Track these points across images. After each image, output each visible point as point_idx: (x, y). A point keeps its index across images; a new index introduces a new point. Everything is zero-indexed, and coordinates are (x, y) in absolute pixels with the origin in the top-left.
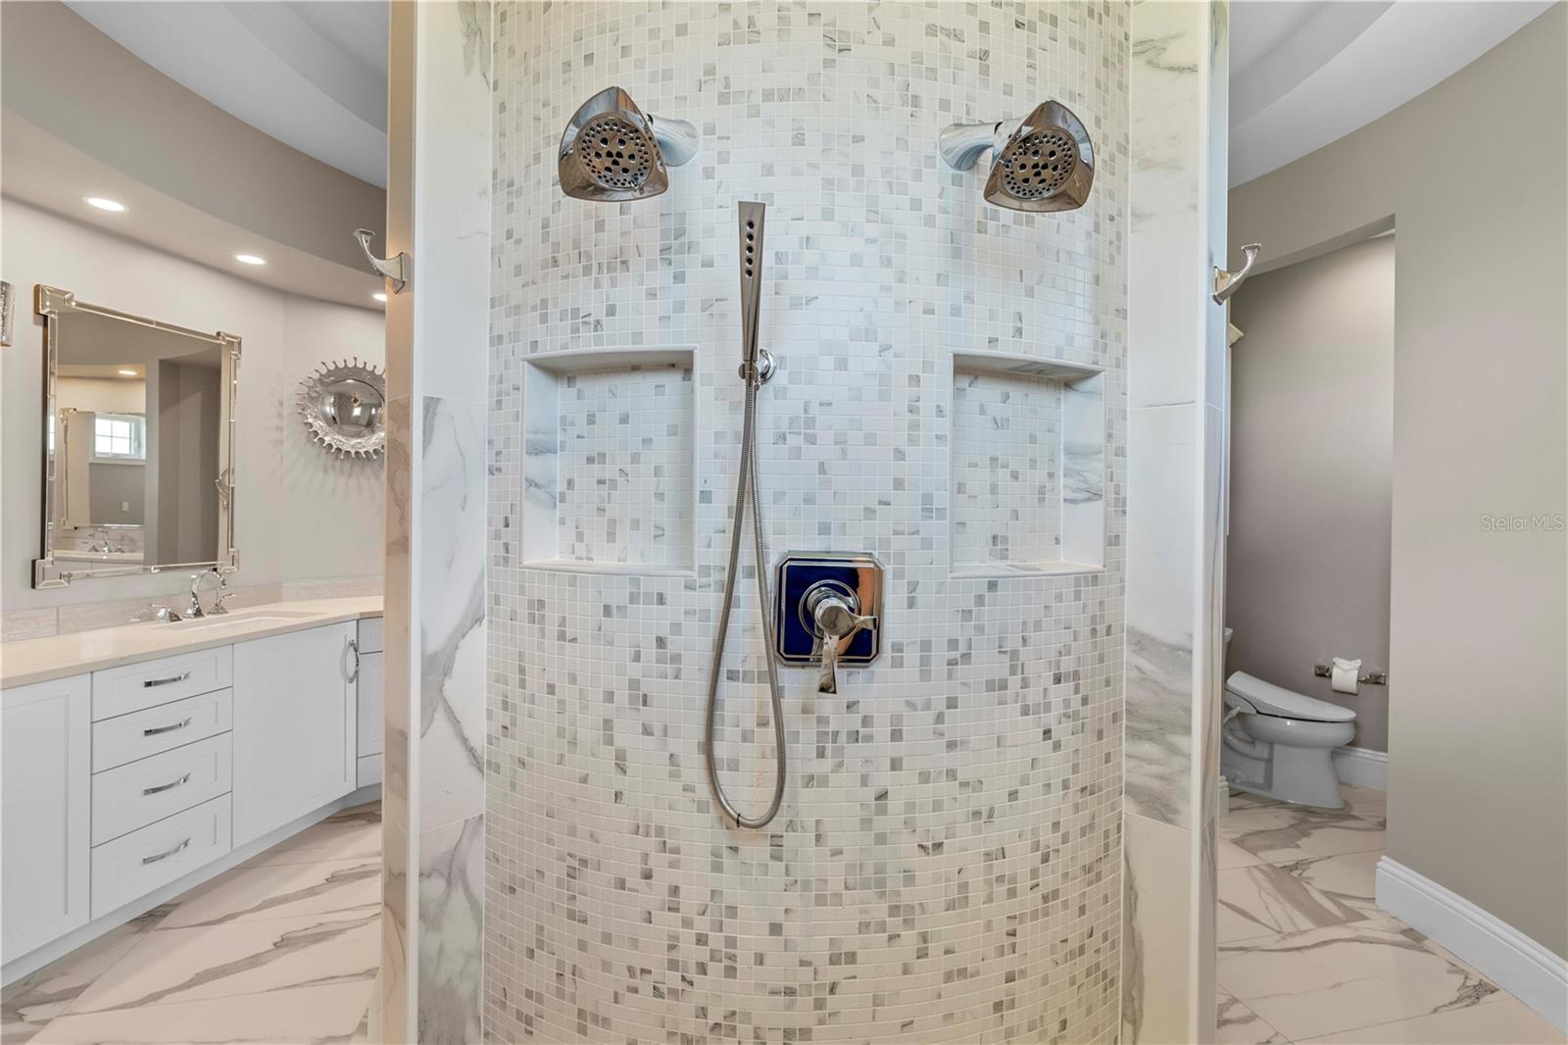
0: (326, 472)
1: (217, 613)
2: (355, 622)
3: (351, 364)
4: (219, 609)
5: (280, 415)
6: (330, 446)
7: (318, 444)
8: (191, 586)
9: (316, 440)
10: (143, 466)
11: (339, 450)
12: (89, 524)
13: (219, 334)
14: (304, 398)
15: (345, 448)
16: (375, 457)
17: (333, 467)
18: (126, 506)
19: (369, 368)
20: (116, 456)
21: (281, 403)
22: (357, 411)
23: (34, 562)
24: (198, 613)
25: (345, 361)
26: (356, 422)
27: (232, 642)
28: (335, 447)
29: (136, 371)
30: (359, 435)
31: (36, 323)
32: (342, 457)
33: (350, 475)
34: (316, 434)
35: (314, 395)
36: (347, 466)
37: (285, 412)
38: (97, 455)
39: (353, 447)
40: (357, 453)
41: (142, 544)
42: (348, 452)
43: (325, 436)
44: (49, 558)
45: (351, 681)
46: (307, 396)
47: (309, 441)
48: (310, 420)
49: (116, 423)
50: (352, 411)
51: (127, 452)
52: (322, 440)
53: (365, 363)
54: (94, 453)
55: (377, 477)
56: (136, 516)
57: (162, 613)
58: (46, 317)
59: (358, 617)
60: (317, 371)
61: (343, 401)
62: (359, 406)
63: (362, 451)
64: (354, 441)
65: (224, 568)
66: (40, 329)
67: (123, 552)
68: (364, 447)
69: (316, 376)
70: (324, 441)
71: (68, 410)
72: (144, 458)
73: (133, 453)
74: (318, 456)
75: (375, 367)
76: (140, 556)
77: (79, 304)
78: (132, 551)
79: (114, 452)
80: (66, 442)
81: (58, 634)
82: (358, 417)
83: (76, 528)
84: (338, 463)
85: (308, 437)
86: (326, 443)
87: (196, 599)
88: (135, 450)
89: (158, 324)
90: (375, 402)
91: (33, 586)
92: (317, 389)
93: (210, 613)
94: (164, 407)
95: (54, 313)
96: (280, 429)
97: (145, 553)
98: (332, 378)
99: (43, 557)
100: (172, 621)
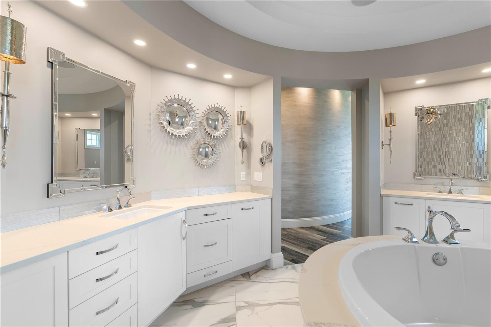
0: (167, 144)
1: (128, 207)
2: (185, 211)
3: (177, 97)
4: (128, 205)
5: (150, 119)
6: (169, 132)
7: (164, 132)
8: (117, 195)
9: (164, 130)
10: (100, 149)
11: (172, 134)
12: (84, 168)
13: (127, 81)
14: (159, 112)
15: (175, 134)
16: (186, 138)
17: (170, 142)
18: (95, 163)
19: (184, 99)
20: (93, 146)
21: (150, 114)
22: (177, 120)
23: (48, 185)
24: (120, 207)
25: (175, 96)
26: (177, 123)
27: (136, 226)
28: (171, 133)
29: (97, 114)
30: (178, 128)
31: (48, 66)
32: (174, 137)
33: (176, 146)
34: (164, 127)
35: (163, 110)
36: (175, 141)
37: (152, 118)
38: (88, 146)
39: (178, 133)
40: (179, 135)
41: (99, 175)
42: (176, 135)
43: (167, 128)
44: (55, 183)
45: (184, 239)
46: (160, 111)
47: (161, 130)
48: (162, 121)
49: (93, 135)
50: (175, 120)
51: (96, 145)
52: (166, 130)
53: (182, 97)
54: (87, 145)
55: (187, 147)
56: (98, 166)
57: (105, 207)
58: (52, 63)
59: (186, 209)
60: (164, 100)
61: (173, 115)
62: (178, 118)
63: (181, 135)
64: (178, 131)
65: (130, 186)
66: (50, 69)
67: (94, 178)
68: (182, 133)
69: (164, 102)
70: (167, 130)
71: (77, 129)
72: (100, 146)
73: (97, 145)
74: (164, 137)
75: (186, 98)
76: (99, 179)
77: (67, 59)
78: (97, 178)
79: (92, 144)
80: (77, 140)
81: (60, 220)
82: (177, 122)
83: (80, 170)
84: (172, 140)
85: (161, 128)
86: (168, 131)
87: (119, 201)
88: (98, 144)
89: (102, 73)
90: (185, 115)
91: (48, 197)
92: (164, 108)
93: (125, 207)
94: (106, 125)
95: (56, 61)
96: (150, 125)
97: (100, 178)
98: (170, 103)
99: (52, 183)
100: (109, 212)
